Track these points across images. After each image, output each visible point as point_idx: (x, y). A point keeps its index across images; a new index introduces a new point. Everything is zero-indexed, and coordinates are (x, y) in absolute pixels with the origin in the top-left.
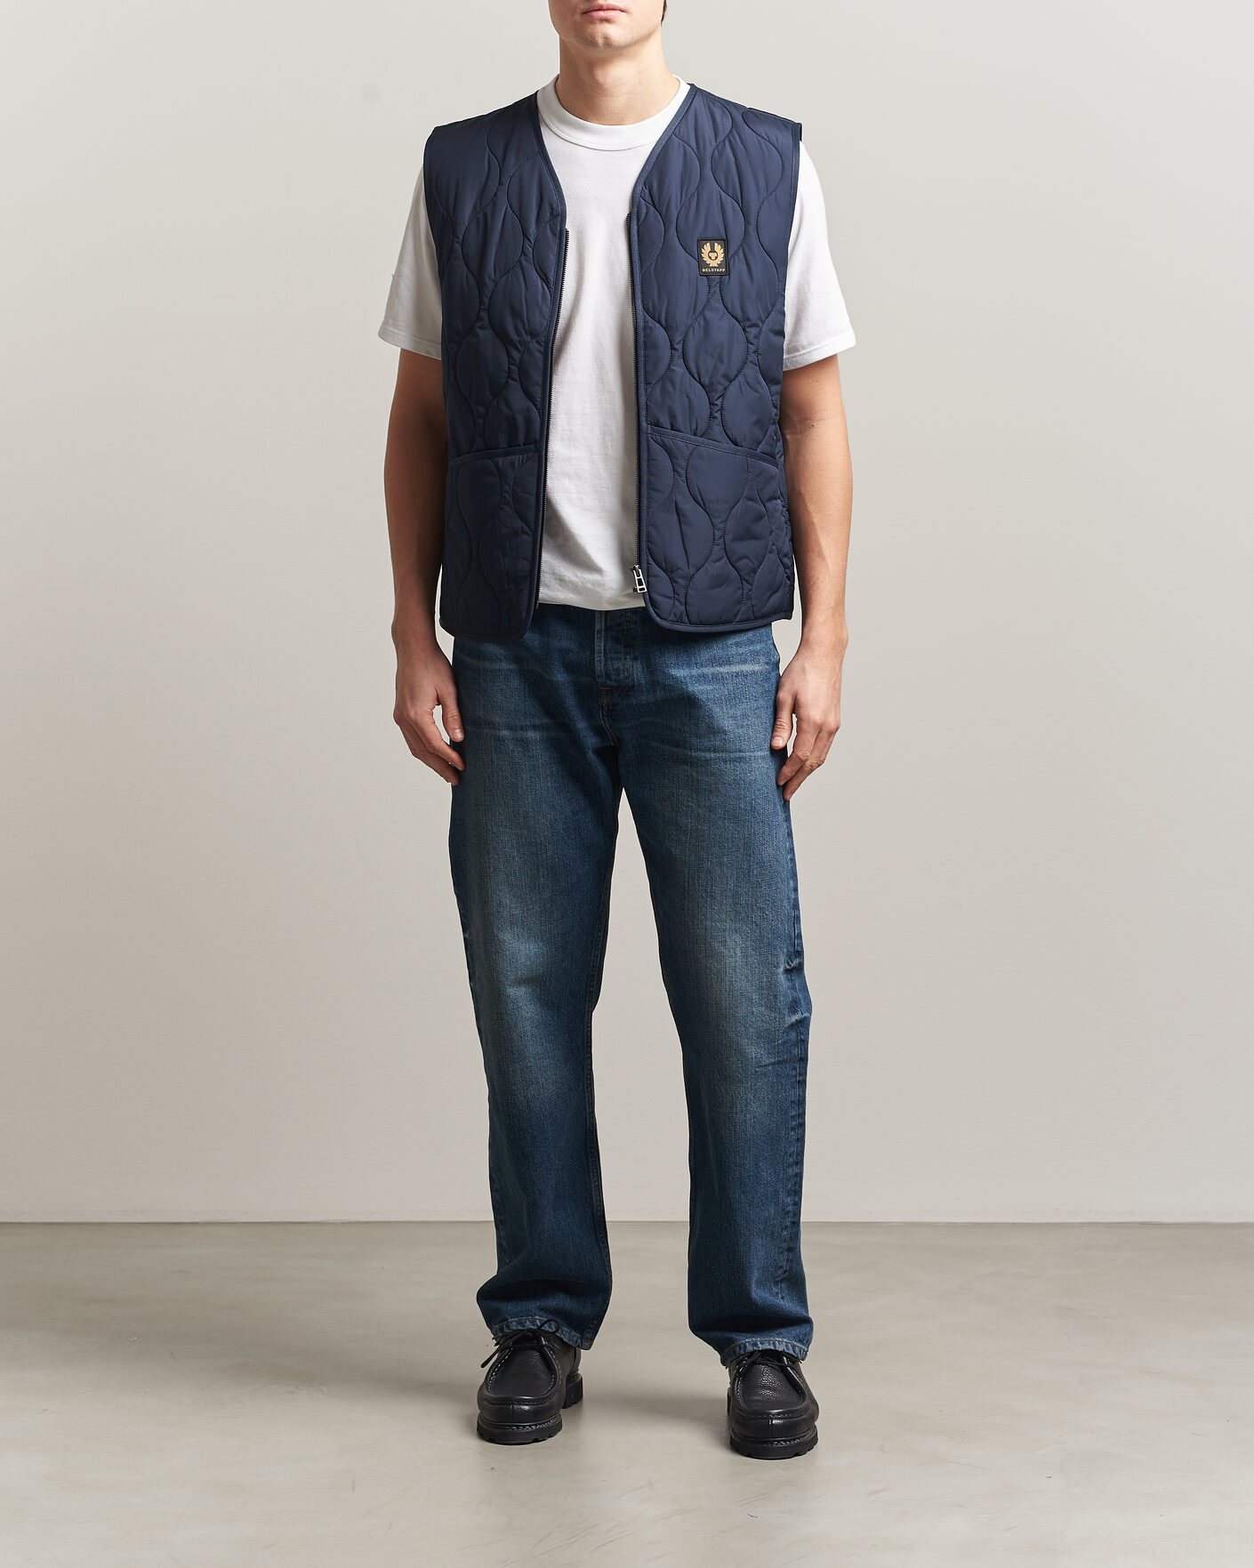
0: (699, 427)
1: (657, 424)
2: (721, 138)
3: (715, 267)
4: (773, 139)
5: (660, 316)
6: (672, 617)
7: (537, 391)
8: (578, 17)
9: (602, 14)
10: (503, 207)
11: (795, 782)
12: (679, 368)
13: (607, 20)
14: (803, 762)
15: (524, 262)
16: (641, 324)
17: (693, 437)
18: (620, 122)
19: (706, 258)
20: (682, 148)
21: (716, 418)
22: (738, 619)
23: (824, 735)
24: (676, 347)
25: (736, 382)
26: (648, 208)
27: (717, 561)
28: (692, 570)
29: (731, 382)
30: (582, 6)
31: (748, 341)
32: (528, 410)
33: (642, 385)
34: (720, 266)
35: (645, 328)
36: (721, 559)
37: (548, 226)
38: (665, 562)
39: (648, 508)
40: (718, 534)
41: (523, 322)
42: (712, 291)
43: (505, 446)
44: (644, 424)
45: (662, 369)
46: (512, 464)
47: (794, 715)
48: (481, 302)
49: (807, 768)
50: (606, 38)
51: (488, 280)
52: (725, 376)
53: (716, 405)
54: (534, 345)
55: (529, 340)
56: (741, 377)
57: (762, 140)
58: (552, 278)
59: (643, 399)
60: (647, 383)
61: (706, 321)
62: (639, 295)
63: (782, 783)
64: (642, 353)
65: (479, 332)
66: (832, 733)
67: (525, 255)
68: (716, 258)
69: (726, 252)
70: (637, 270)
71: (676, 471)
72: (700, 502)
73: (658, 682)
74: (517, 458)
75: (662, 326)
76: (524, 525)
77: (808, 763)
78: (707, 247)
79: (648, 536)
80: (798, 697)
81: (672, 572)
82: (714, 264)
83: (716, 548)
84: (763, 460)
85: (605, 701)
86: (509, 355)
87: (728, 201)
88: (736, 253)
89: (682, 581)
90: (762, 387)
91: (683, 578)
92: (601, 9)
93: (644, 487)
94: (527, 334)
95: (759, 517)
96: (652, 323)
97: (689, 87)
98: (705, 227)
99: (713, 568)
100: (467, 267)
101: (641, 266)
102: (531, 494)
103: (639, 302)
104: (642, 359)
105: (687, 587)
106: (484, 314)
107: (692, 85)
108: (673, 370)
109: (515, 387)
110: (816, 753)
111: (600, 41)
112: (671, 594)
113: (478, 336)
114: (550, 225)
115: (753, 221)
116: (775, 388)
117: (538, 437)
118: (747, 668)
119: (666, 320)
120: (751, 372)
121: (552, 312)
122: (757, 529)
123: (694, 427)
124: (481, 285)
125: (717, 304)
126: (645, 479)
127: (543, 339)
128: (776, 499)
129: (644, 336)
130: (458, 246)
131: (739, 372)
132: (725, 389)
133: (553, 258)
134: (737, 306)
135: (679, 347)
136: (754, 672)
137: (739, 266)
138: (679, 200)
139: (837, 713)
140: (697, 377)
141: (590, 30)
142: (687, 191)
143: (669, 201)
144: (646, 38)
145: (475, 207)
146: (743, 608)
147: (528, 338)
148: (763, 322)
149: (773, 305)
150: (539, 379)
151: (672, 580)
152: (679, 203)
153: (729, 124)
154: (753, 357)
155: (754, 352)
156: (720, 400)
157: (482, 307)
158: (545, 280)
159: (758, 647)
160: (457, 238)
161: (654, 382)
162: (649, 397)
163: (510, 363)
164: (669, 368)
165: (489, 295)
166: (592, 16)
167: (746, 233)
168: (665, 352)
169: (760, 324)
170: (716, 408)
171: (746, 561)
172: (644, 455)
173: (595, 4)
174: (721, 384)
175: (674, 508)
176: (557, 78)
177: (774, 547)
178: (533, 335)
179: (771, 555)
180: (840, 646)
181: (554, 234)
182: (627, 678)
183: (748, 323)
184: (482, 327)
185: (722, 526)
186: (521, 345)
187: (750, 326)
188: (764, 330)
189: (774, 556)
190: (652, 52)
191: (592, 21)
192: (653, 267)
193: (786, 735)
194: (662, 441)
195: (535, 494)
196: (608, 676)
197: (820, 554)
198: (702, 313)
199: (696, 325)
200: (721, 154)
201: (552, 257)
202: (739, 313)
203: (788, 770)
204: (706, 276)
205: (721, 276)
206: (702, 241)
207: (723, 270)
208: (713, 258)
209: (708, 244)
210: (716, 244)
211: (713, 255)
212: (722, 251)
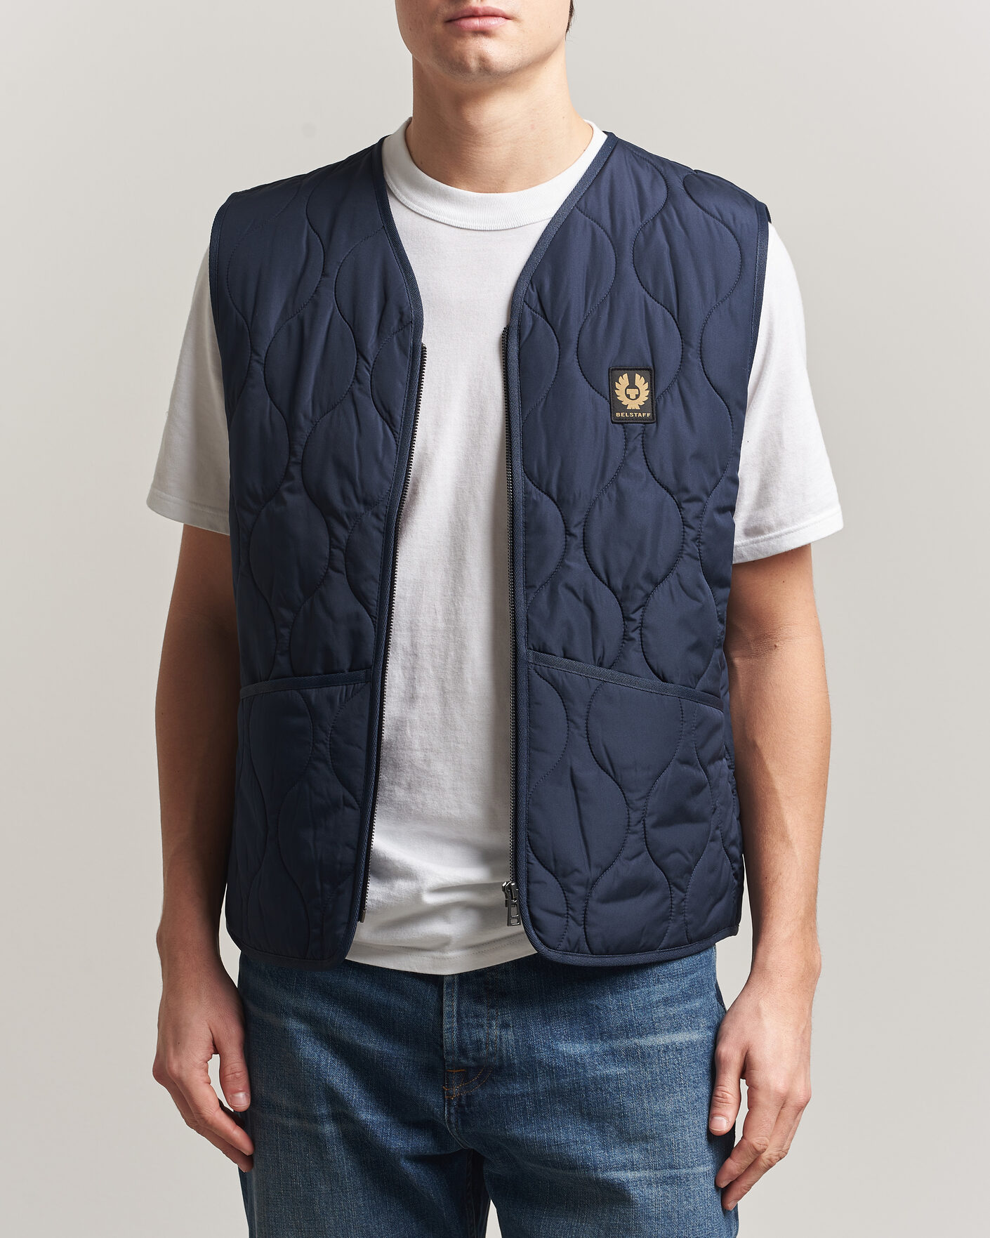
0: (607, 654)
1: (544, 650)
2: (650, 213)
3: (635, 411)
4: (728, 217)
5: (548, 484)
6: (564, 944)
7: (372, 589)
8: (439, 28)
9: (476, 23)
10: (328, 310)
11: (743, 1184)
12: (577, 564)
13: (485, 33)
14: (758, 1154)
15: (358, 394)
16: (520, 496)
17: (597, 669)
18: (499, 187)
19: (621, 396)
20: (589, 229)
21: (632, 639)
22: (663, 944)
23: (789, 1111)
24: (574, 531)
25: (664, 586)
26: (535, 320)
27: (634, 857)
28: (595, 872)
29: (656, 584)
30: (446, 11)
31: (685, 524)
32: (358, 617)
33: (520, 589)
34: (642, 409)
35: (526, 502)
36: (639, 854)
37: (395, 338)
38: (555, 860)
39: (529, 777)
40: (635, 816)
41: (353, 484)
42: (631, 445)
43: (320, 671)
44: (523, 649)
45: (551, 566)
46: (331, 700)
47: (743, 1082)
48: (292, 452)
49: (762, 1164)
50: (483, 60)
51: (302, 418)
52: (649, 577)
53: (633, 620)
54: (370, 520)
55: (363, 511)
56: (672, 579)
57: (711, 220)
58: (399, 418)
59: (522, 609)
60: (528, 586)
61: (620, 492)
62: (517, 451)
63: (723, 1184)
64: (520, 539)
65: (287, 496)
66: (800, 1109)
67: (359, 382)
68: (637, 396)
70: (516, 411)
71: (572, 721)
72: (608, 767)
73: (540, 1063)
74: (338, 691)
75: (553, 500)
76: (347, 794)
77: (765, 1156)
78: (624, 380)
79: (529, 821)
80: (751, 1052)
81: (564, 876)
82: (633, 405)
83: (632, 837)
84: (707, 702)
85: (455, 1090)
86: (331, 533)
87: (658, 311)
88: (668, 389)
89: (580, 890)
90: (704, 593)
91: (580, 884)
92: (475, 14)
93: (524, 745)
94: (358, 501)
95: (698, 788)
96: (536, 494)
97: (605, 137)
98: (621, 351)
99: (625, 869)
100: (272, 400)
101: (523, 408)
102: (360, 748)
103: (518, 463)
104: (520, 550)
105: (586, 899)
106: (295, 470)
107: (610, 135)
108: (569, 567)
109: (339, 582)
110: (777, 1140)
111: (473, 64)
112: (563, 910)
113: (284, 502)
114: (398, 338)
115: (695, 342)
116: (723, 593)
117: (371, 659)
118: (681, 1038)
119: (559, 490)
120: (690, 570)
121: (398, 469)
122: (695, 805)
123: (599, 654)
124: (291, 425)
125: (638, 466)
126: (524, 732)
127: (383, 510)
128: (721, 759)
129: (525, 514)
130: (258, 368)
131: (670, 569)
132: (648, 596)
133: (401, 388)
134: (669, 468)
135: (578, 531)
136: (691, 1044)
137: (672, 410)
138: (583, 309)
139: (807, 1079)
140: (604, 576)
141: (457, 48)
142: (595, 294)
143: (568, 309)
144: (541, 60)
145: (285, 308)
146: (672, 927)
147: (361, 509)
148: (708, 495)
149: (724, 469)
150: (376, 572)
151: (565, 889)
152: (582, 314)
153: (662, 194)
154: (692, 548)
155: (694, 540)
156: (640, 612)
157: (293, 459)
158: (389, 419)
159: (697, 1003)
160: (258, 354)
161: (538, 584)
162: (531, 607)
163: (331, 545)
164: (561, 563)
165: (303, 441)
166: (460, 26)
167: (684, 359)
168: (556, 538)
169: (705, 498)
170: (633, 625)
171: (677, 856)
172: (523, 696)
173: (466, 6)
174: (641, 588)
175: (568, 776)
176: (408, 123)
177: (718, 832)
178: (367, 503)
179: (713, 844)
180: (810, 976)
181: (403, 350)
182: (492, 1054)
183: (686, 496)
184: (291, 490)
185: (640, 804)
186: (348, 517)
187: (688, 501)
188: (710, 506)
189: (717, 846)
190: (551, 79)
191: (461, 34)
192: (540, 409)
193: (730, 1112)
194: (552, 675)
195: (364, 746)
196: (463, 1051)
197: (784, 837)
198: (614, 480)
199: (605, 499)
200: (648, 240)
201: (400, 385)
202: (670, 480)
203: (733, 1165)
204: (622, 424)
205: (645, 423)
206: (616, 372)
207: (648, 415)
208: (633, 396)
209: (625, 376)
210: (637, 376)
211: (633, 393)
212: (647, 385)
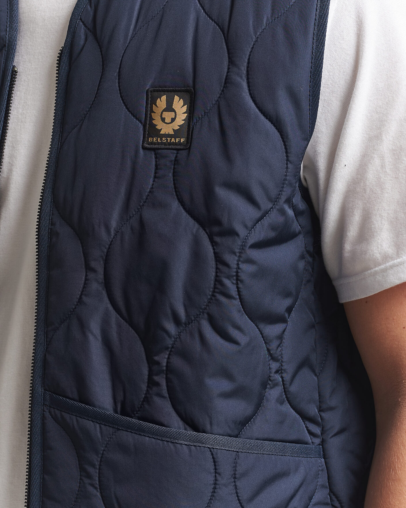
1: (57, 391)
3: (169, 136)
5: (71, 213)
12: (98, 301)
16: (46, 226)
19: (157, 119)
21: (156, 383)
24: (93, 264)
25: (193, 327)
31: (218, 260)
34: (177, 133)
42: (161, 174)
44: (39, 389)
53: (157, 363)
64: (44, 274)
68: (173, 120)
69: (191, 112)
71: (84, 470)
75: (75, 231)
78: (162, 102)
82: (166, 129)
87: (208, 27)
93: (36, 492)
98: (165, 70)
101: (62, 132)
104: (43, 284)
108: (86, 304)
119: (80, 220)
125: (167, 195)
126: (36, 480)
129: (49, 246)
132: (173, 337)
134: (199, 199)
135: (98, 265)
138: (131, 25)
140: (125, 314)
142: (148, 11)
143: (117, 26)
152: (130, 29)
155: (230, 277)
156: (164, 354)
162: (49, 346)
164: (80, 300)
167: (227, 80)
168: (76, 274)
170: (156, 369)
172: (38, 439)
174: (163, 330)
183: (217, 230)
187: (220, 234)
192: (75, 134)
194: (64, 420)
198: (138, 211)
199: (128, 231)
204: (154, 150)
205: (178, 150)
206: (156, 94)
207: (182, 140)
208: (168, 120)
209: (164, 98)
210: (176, 98)
211: (168, 116)
212: (185, 108)
